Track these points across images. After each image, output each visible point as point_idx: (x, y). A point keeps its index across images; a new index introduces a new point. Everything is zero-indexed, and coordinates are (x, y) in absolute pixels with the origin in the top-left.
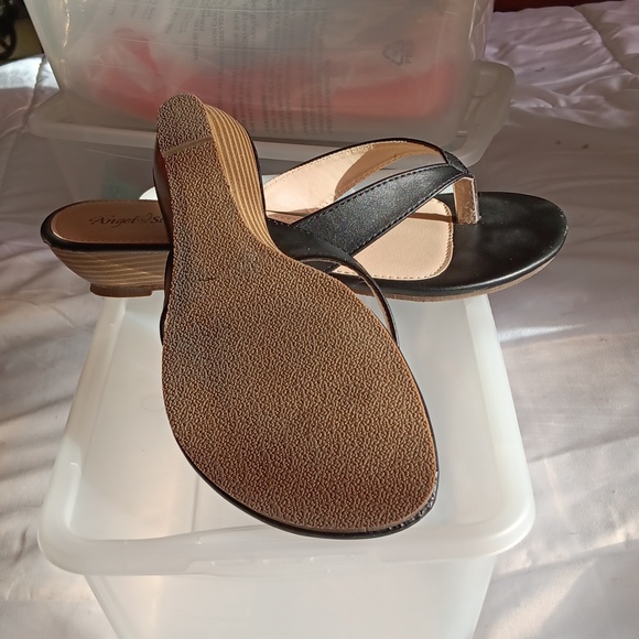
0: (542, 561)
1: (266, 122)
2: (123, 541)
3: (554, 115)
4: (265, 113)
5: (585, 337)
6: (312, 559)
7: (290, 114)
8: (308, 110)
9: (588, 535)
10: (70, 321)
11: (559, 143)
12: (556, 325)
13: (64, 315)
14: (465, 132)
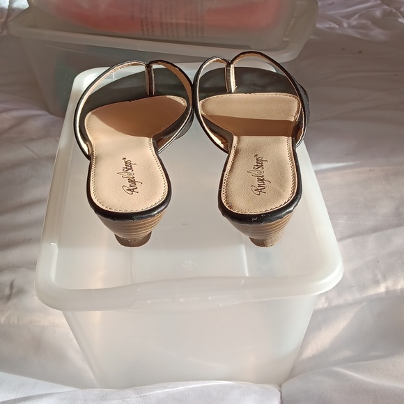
0: (335, 303)
1: (162, 30)
2: (91, 290)
3: (340, 32)
4: (161, 24)
5: (360, 169)
7: (177, 25)
8: (189, 22)
9: (363, 287)
10: (36, 154)
11: (343, 49)
12: (343, 162)
13: (32, 151)
14: (288, 39)
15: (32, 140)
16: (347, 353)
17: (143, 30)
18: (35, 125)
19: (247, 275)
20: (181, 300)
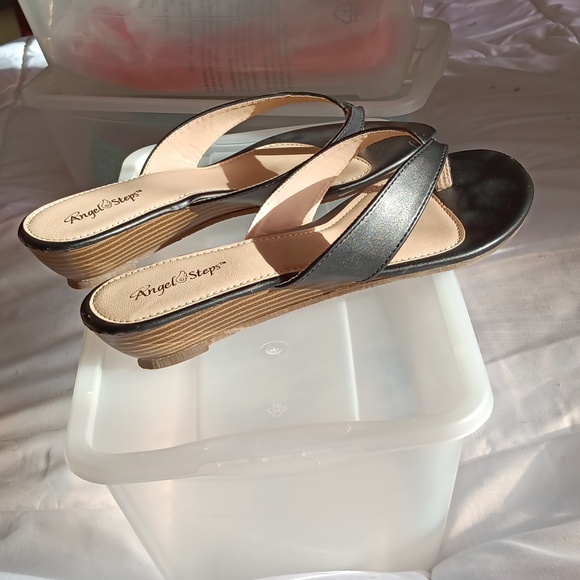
0: (499, 449)
2: (139, 453)
3: (487, 63)
4: (232, 75)
5: (526, 256)
7: (254, 74)
8: (270, 69)
9: (538, 423)
11: (493, 87)
16: (521, 517)
17: (207, 85)
19: (358, 419)
20: (263, 460)
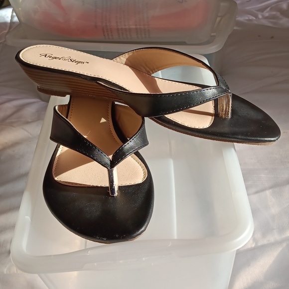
1: (119, 34)
3: (256, 22)
4: (118, 29)
6: (144, 259)
7: (130, 30)
8: (138, 27)
10: (31, 134)
11: (259, 36)
13: (27, 131)
14: (215, 34)
15: (27, 123)
17: (104, 35)
18: (30, 111)
20: (120, 262)
